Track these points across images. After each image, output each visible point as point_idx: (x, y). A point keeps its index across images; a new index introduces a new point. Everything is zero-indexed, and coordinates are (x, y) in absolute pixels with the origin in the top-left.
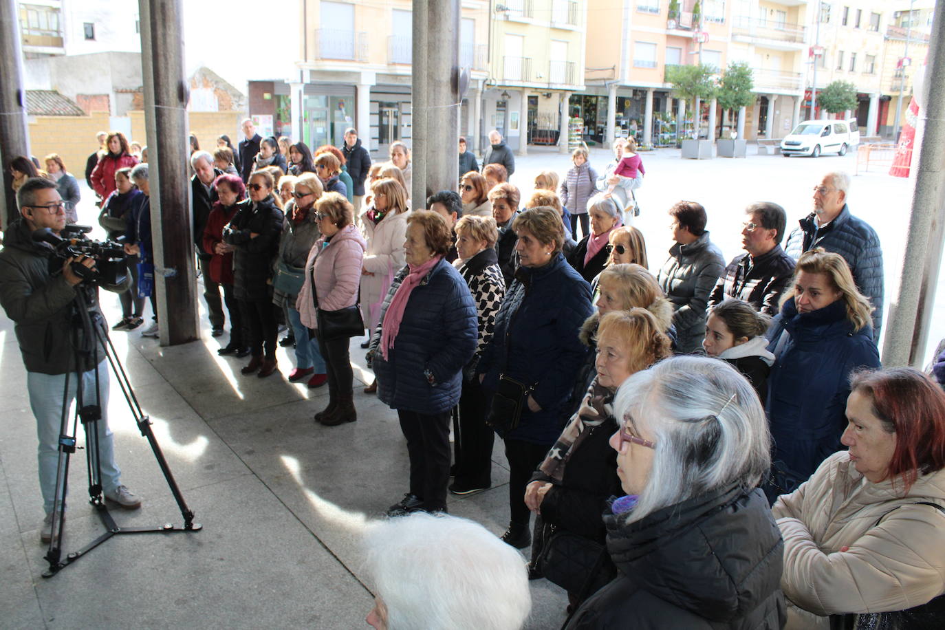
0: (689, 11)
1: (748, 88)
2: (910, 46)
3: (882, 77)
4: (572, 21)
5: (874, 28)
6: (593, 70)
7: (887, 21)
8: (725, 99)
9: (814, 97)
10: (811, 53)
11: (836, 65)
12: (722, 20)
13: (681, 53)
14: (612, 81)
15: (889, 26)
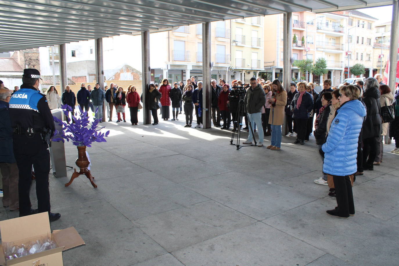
0: (300, 40)
1: (325, 67)
2: (383, 50)
3: (373, 62)
4: (259, 45)
5: (369, 44)
6: (267, 63)
7: (373, 41)
8: (317, 71)
9: (349, 70)
10: (347, 54)
11: (356, 58)
12: (312, 43)
13: (298, 55)
14: (273, 67)
15: (374, 43)
